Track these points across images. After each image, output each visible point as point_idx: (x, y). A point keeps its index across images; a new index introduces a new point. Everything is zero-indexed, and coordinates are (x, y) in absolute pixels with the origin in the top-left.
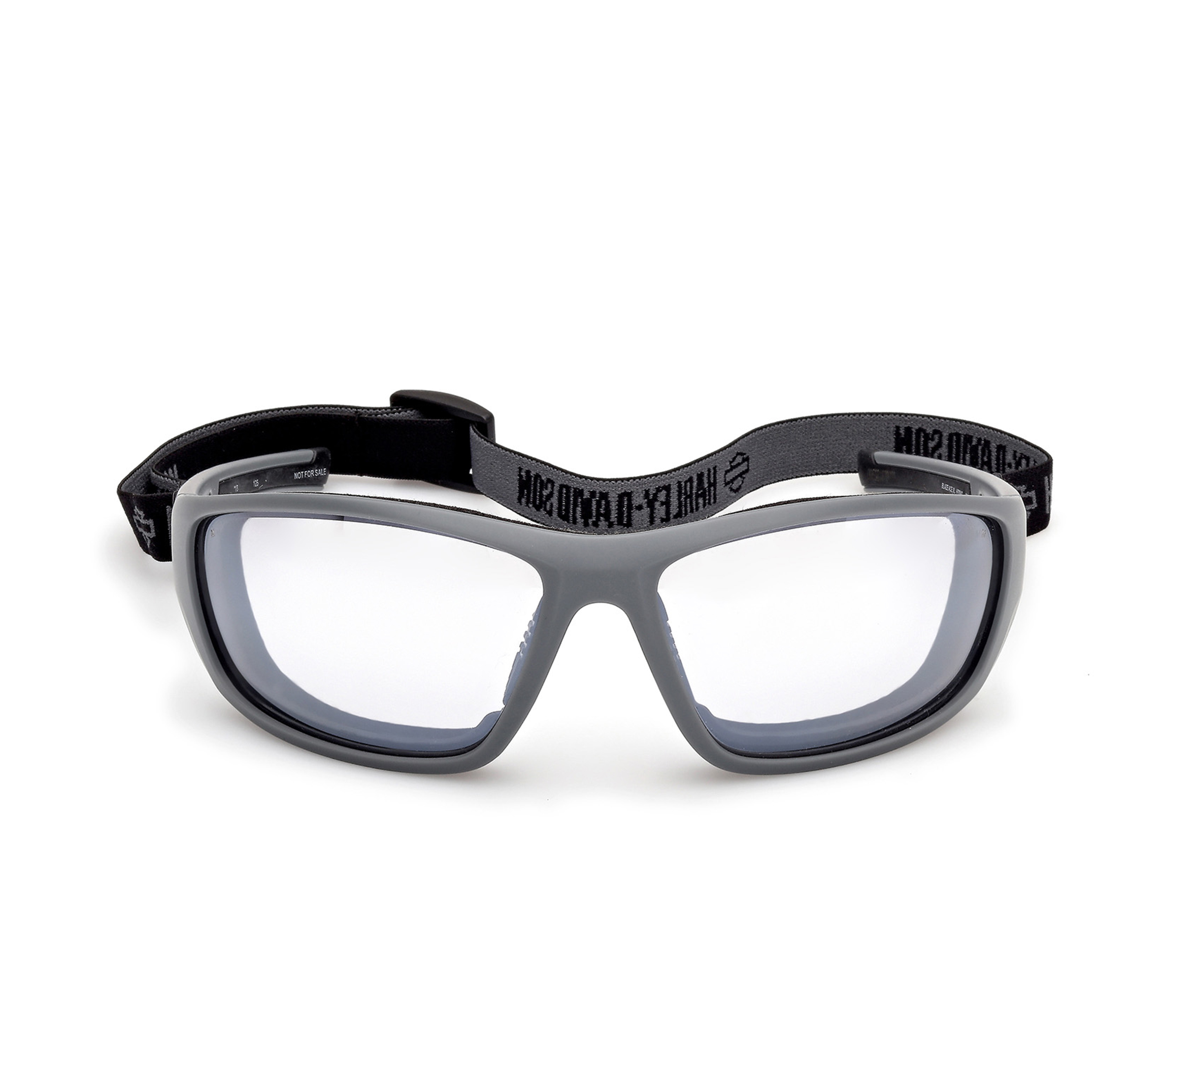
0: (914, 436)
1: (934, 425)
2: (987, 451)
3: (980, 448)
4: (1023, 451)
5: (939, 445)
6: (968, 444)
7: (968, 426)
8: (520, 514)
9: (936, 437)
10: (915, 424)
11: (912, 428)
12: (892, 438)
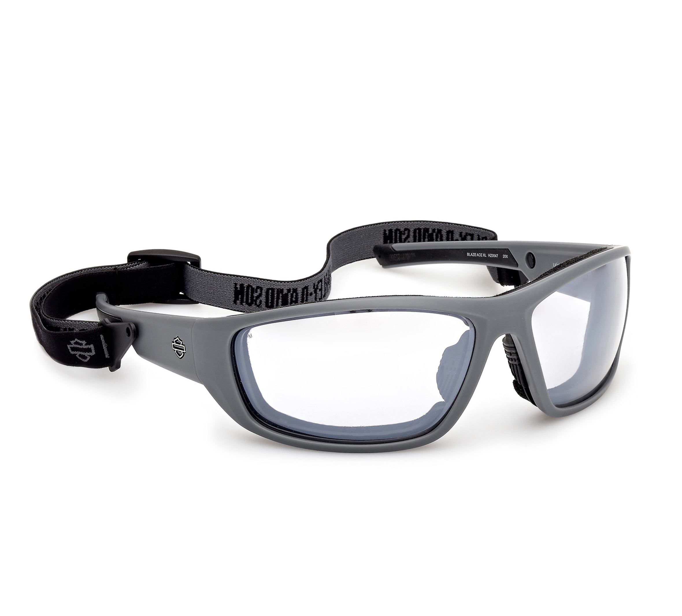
0: (394, 234)
1: (404, 226)
2: (439, 235)
3: (434, 234)
4: (468, 232)
5: (408, 236)
6: (426, 233)
7: (425, 223)
8: (234, 310)
9: (406, 232)
10: (394, 227)
11: (392, 229)
12: (382, 236)
